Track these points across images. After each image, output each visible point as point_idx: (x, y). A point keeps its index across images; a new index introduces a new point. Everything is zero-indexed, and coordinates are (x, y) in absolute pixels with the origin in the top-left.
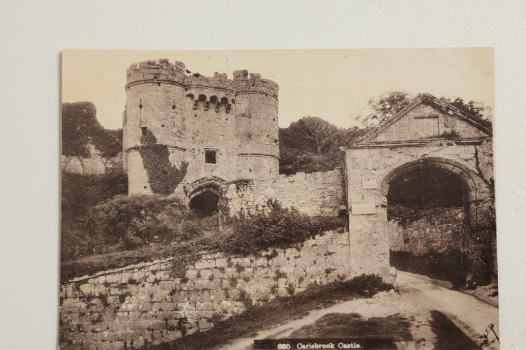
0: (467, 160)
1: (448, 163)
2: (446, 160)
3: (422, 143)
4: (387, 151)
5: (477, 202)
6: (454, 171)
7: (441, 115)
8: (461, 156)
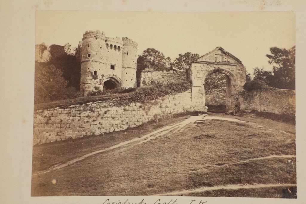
0: (232, 71)
1: (226, 71)
2: (225, 70)
3: (218, 64)
4: (206, 65)
5: (234, 86)
6: (227, 74)
7: (224, 55)
8: (230, 69)
